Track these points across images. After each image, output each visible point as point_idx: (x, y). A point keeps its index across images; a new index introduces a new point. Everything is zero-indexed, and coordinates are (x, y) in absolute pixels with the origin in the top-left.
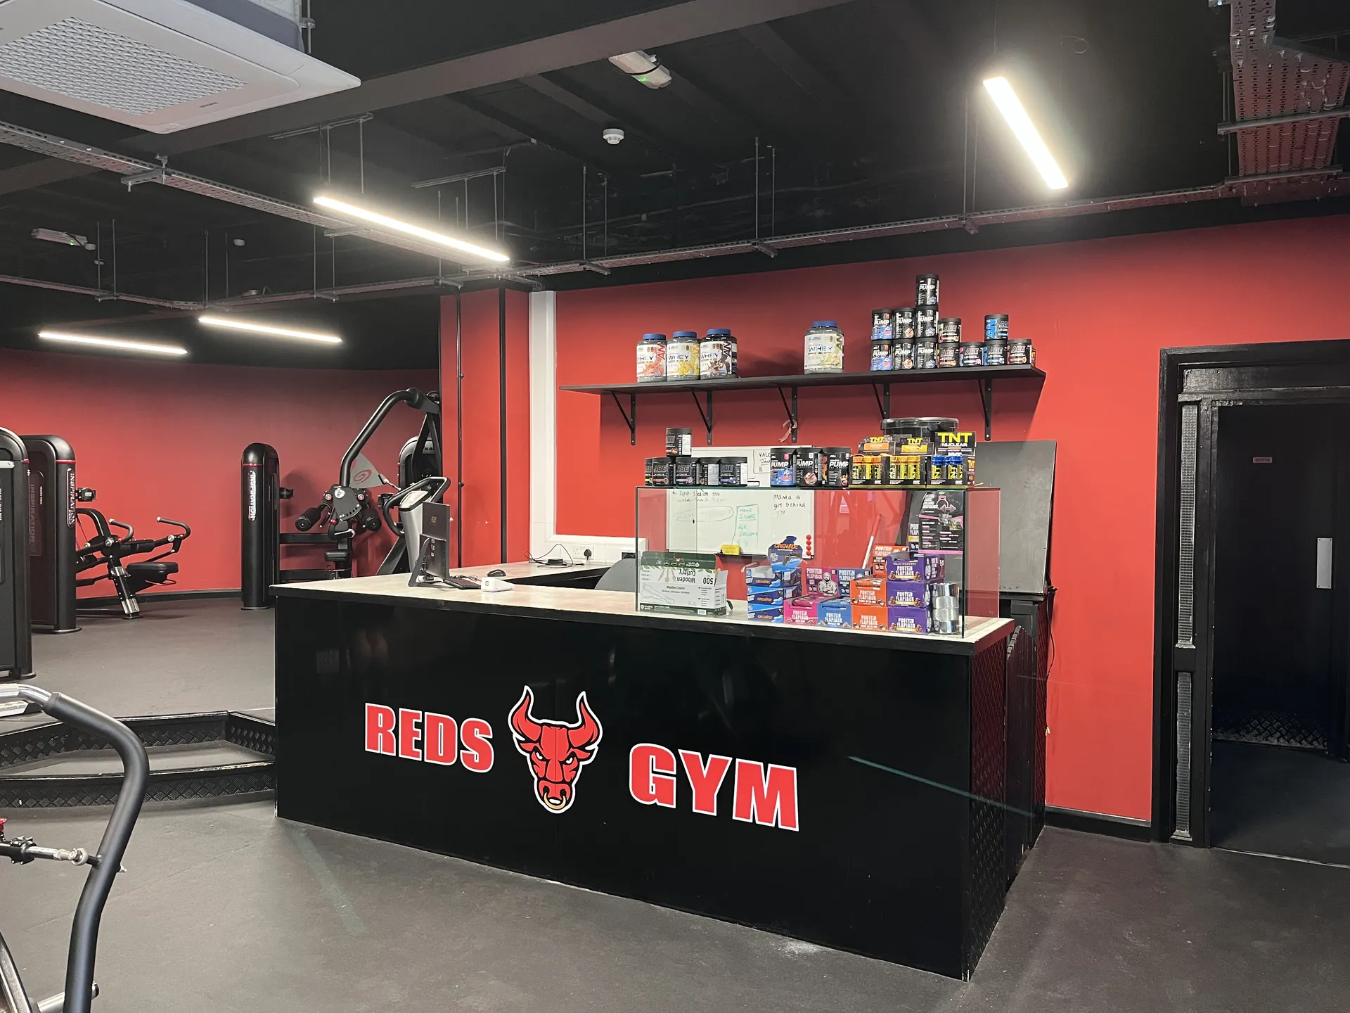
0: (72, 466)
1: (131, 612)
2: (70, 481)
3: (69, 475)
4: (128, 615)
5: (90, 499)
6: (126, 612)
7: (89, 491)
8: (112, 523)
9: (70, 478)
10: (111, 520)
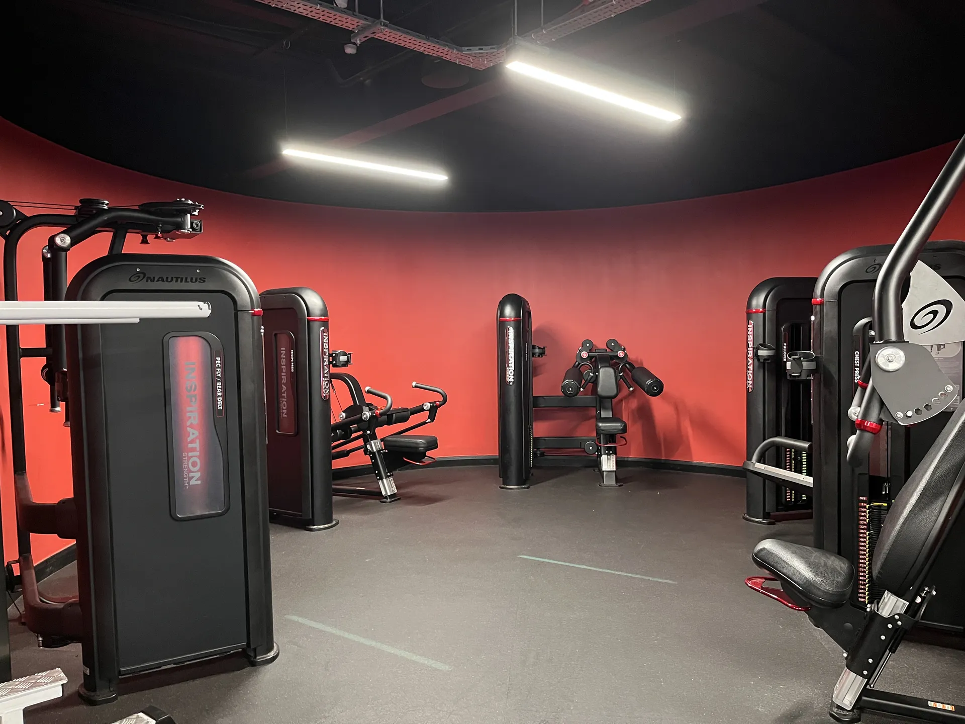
0: (325, 323)
1: (389, 494)
2: (323, 343)
3: (322, 335)
4: (386, 498)
5: (346, 364)
6: (384, 493)
7: (345, 354)
8: (369, 392)
9: (323, 339)
10: (367, 388)
